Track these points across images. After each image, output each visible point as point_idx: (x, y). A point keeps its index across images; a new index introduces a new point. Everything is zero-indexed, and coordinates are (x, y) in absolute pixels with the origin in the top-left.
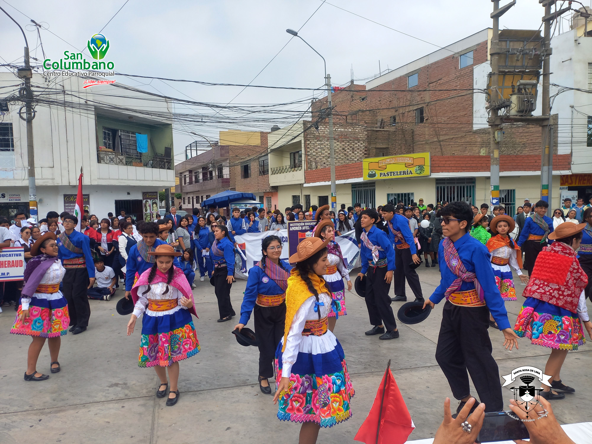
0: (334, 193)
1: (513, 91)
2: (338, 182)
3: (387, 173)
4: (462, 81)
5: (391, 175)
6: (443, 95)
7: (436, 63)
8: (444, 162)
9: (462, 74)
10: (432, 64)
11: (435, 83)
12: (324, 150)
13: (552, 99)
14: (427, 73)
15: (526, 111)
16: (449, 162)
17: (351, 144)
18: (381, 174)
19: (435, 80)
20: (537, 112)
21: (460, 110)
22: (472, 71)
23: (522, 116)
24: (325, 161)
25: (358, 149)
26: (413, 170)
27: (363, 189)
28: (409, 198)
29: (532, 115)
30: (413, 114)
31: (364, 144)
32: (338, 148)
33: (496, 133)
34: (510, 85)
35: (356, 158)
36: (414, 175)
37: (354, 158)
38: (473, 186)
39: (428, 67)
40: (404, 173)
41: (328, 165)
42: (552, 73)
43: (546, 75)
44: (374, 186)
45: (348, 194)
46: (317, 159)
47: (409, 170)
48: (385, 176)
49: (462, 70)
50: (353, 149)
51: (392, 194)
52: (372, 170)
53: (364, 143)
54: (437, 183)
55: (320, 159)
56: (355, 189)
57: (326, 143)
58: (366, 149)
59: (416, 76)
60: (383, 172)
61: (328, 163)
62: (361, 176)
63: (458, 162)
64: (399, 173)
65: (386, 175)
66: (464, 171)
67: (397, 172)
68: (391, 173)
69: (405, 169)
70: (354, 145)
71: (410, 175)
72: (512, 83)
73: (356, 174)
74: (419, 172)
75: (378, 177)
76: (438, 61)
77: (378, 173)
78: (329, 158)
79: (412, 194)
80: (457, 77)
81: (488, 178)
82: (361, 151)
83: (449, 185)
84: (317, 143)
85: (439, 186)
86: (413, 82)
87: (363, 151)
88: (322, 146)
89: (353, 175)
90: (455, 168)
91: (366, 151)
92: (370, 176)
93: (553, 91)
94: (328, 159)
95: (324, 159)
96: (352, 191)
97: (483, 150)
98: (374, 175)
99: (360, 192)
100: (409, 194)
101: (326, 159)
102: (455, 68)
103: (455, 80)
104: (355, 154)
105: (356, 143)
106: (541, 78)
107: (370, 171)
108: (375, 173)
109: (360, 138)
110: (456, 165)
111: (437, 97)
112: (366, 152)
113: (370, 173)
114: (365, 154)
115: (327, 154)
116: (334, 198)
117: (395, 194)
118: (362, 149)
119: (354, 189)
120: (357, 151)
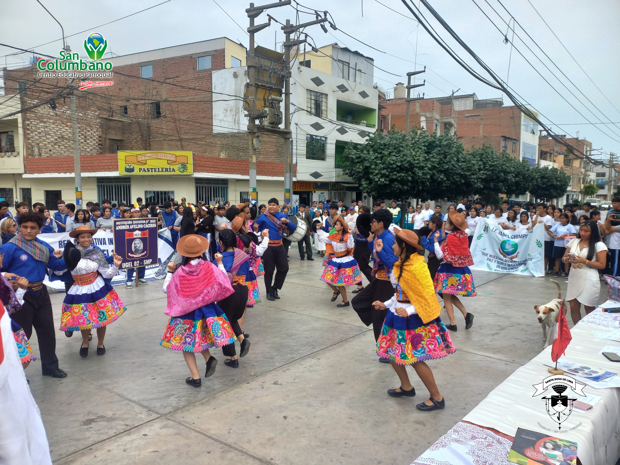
0: (80, 187)
1: (265, 104)
2: (84, 175)
3: (147, 169)
4: (200, 84)
5: (152, 171)
6: (181, 94)
7: (172, 59)
8: (204, 163)
9: (200, 76)
10: (168, 59)
11: (172, 79)
12: (49, 135)
13: (291, 116)
14: (163, 67)
15: (276, 124)
16: (208, 163)
17: (82, 130)
18: (140, 170)
19: (172, 77)
20: (282, 126)
21: (199, 111)
22: (210, 76)
23: (273, 127)
24: (51, 148)
25: (91, 138)
26: (176, 167)
27: (113, 184)
28: (169, 197)
29: (280, 128)
30: (148, 108)
31: (98, 133)
32: (67, 134)
33: (255, 140)
34: (262, 98)
35: (88, 147)
36: (177, 173)
37: (86, 147)
38: (226, 187)
39: (164, 61)
40: (167, 170)
41: (54, 153)
42: (291, 94)
43: (287, 94)
44: (130, 182)
45: (93, 189)
46: (40, 144)
47: (172, 167)
48: (145, 172)
49: (200, 71)
50: (85, 137)
51: (150, 192)
52: (130, 164)
53: (97, 131)
54: (196, 183)
55: (45, 145)
56: (103, 184)
57: (52, 126)
58: (100, 139)
59: (151, 67)
60: (143, 167)
61: (54, 151)
62: (116, 169)
63: (216, 164)
64: (160, 170)
65: (146, 170)
66: (220, 172)
67: (159, 169)
68: (152, 169)
69: (168, 166)
70: (86, 133)
71: (173, 173)
72: (264, 96)
73: (106, 167)
74: (182, 170)
75: (136, 172)
76: (175, 57)
77: (137, 168)
78: (55, 144)
79: (173, 192)
80: (196, 79)
81: (247, 181)
82: (94, 140)
83: (207, 185)
84: (40, 124)
85: (198, 185)
86: (147, 73)
87: (97, 141)
88: (46, 129)
89: (102, 167)
90: (213, 169)
91: (100, 141)
92: (127, 170)
93: (292, 109)
94: (55, 146)
95: (50, 146)
96: (98, 186)
97: (223, 153)
98: (132, 170)
99: (110, 189)
100: (168, 192)
101: (53, 146)
102: (194, 69)
103: (193, 81)
104: (88, 144)
105: (89, 131)
106: (283, 96)
107: (127, 165)
108: (133, 168)
109: (93, 125)
110: (214, 166)
111: (174, 94)
112: (100, 143)
113: (128, 167)
114: (99, 144)
115: (53, 139)
116: (79, 194)
117: (154, 192)
118: (96, 138)
119: (100, 184)
120: (90, 140)
